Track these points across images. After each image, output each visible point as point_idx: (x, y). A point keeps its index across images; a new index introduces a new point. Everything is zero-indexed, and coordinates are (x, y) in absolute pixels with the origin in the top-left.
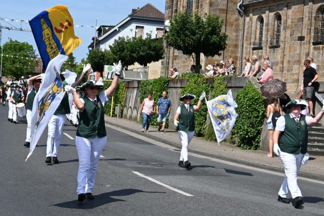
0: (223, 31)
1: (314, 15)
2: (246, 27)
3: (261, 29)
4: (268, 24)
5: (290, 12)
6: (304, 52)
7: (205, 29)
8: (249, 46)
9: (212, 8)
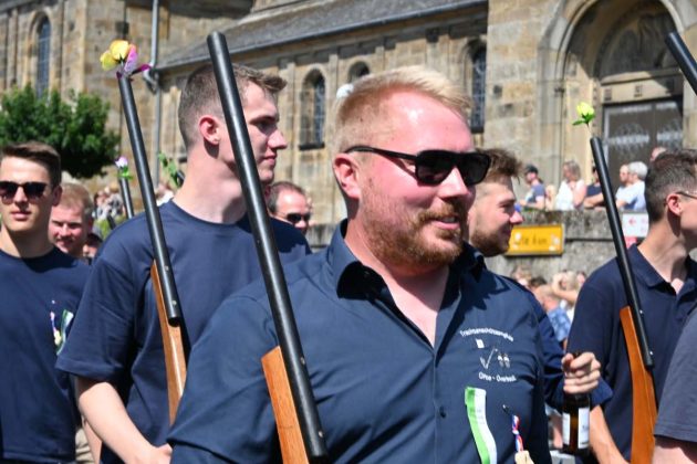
1: (299, 90)
2: (164, 116)
9: (90, 77)
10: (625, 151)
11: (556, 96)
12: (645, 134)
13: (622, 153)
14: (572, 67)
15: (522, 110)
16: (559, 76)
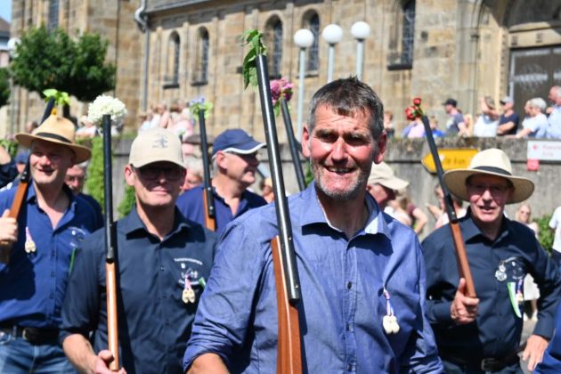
2: (152, 49)
3: (177, 53)
4: (187, 46)
5: (222, 24)
6: (247, 92)
7: (76, 55)
8: (157, 83)
9: (93, 18)
10: (528, 87)
11: (472, 41)
12: (543, 73)
13: (525, 89)
14: (485, 18)
15: (444, 52)
16: (475, 25)
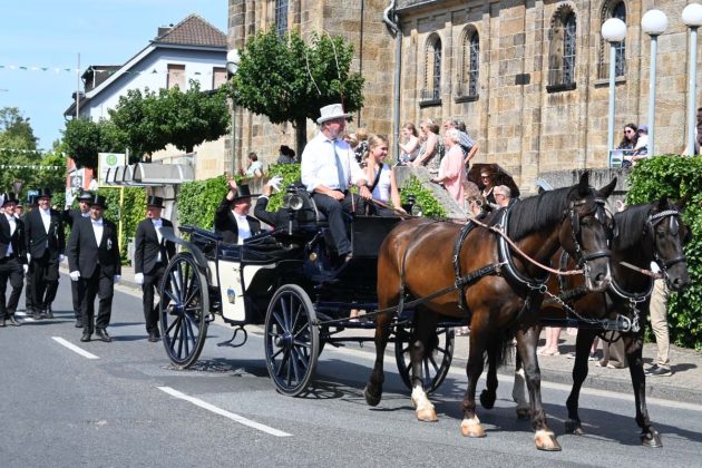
0: (354, 68)
1: (547, 28)
2: (404, 59)
3: (438, 61)
4: (450, 52)
5: (496, 22)
6: (530, 107)
8: (413, 99)
9: (330, 20)
